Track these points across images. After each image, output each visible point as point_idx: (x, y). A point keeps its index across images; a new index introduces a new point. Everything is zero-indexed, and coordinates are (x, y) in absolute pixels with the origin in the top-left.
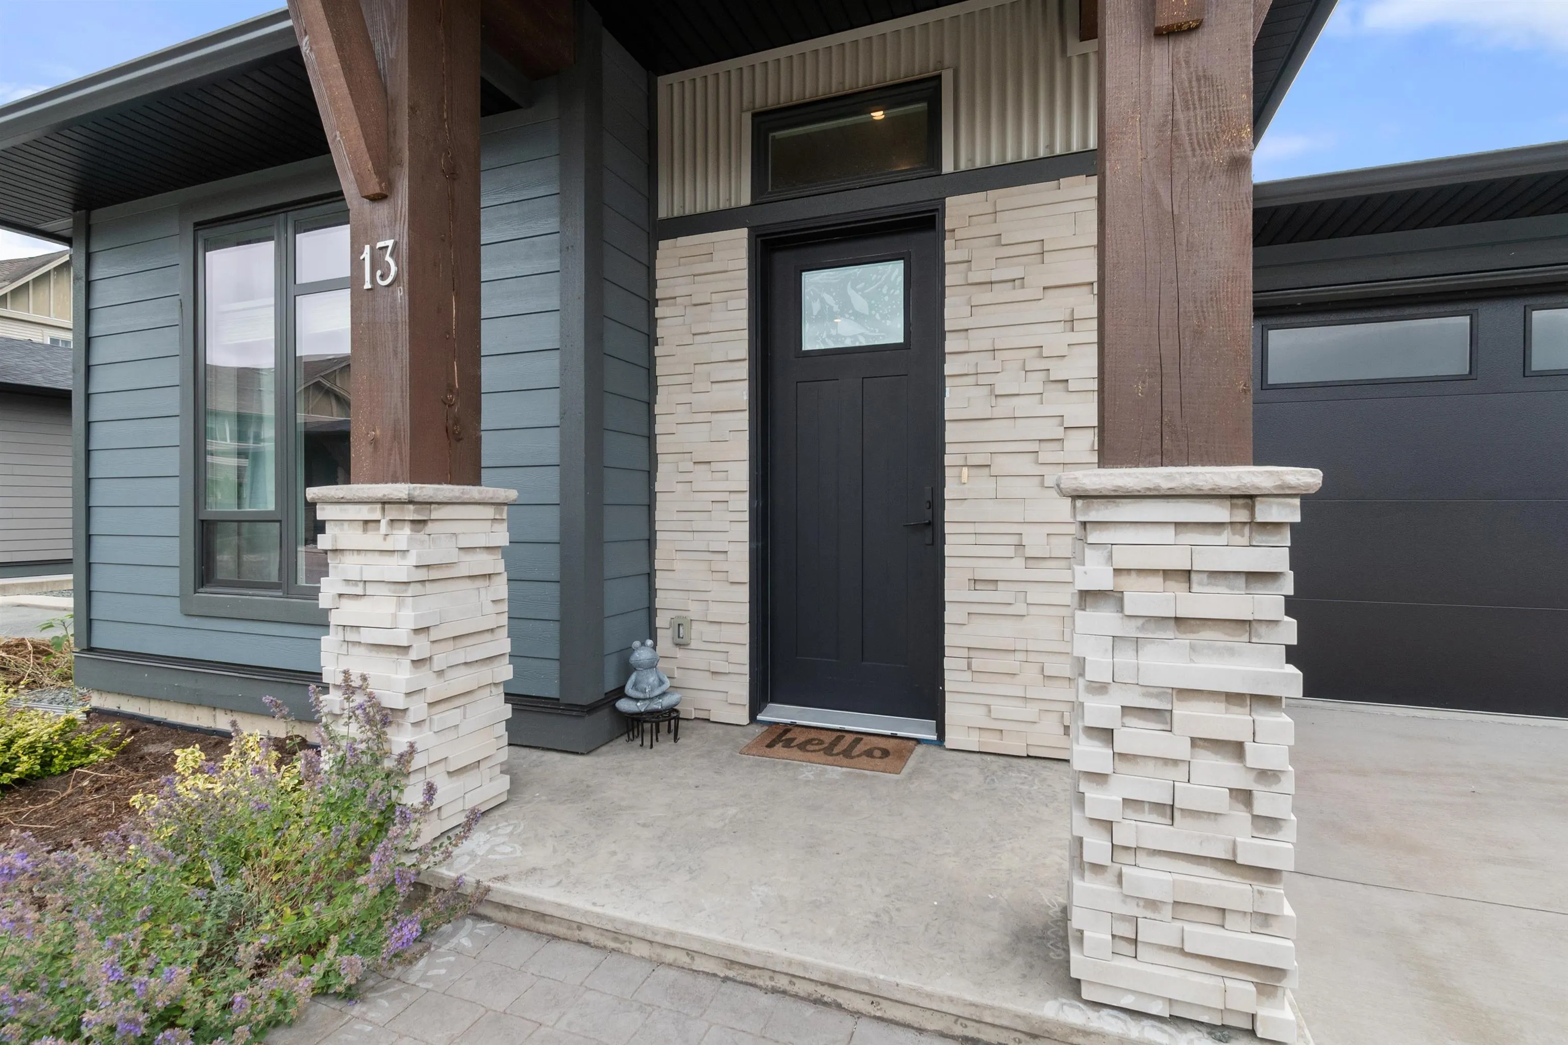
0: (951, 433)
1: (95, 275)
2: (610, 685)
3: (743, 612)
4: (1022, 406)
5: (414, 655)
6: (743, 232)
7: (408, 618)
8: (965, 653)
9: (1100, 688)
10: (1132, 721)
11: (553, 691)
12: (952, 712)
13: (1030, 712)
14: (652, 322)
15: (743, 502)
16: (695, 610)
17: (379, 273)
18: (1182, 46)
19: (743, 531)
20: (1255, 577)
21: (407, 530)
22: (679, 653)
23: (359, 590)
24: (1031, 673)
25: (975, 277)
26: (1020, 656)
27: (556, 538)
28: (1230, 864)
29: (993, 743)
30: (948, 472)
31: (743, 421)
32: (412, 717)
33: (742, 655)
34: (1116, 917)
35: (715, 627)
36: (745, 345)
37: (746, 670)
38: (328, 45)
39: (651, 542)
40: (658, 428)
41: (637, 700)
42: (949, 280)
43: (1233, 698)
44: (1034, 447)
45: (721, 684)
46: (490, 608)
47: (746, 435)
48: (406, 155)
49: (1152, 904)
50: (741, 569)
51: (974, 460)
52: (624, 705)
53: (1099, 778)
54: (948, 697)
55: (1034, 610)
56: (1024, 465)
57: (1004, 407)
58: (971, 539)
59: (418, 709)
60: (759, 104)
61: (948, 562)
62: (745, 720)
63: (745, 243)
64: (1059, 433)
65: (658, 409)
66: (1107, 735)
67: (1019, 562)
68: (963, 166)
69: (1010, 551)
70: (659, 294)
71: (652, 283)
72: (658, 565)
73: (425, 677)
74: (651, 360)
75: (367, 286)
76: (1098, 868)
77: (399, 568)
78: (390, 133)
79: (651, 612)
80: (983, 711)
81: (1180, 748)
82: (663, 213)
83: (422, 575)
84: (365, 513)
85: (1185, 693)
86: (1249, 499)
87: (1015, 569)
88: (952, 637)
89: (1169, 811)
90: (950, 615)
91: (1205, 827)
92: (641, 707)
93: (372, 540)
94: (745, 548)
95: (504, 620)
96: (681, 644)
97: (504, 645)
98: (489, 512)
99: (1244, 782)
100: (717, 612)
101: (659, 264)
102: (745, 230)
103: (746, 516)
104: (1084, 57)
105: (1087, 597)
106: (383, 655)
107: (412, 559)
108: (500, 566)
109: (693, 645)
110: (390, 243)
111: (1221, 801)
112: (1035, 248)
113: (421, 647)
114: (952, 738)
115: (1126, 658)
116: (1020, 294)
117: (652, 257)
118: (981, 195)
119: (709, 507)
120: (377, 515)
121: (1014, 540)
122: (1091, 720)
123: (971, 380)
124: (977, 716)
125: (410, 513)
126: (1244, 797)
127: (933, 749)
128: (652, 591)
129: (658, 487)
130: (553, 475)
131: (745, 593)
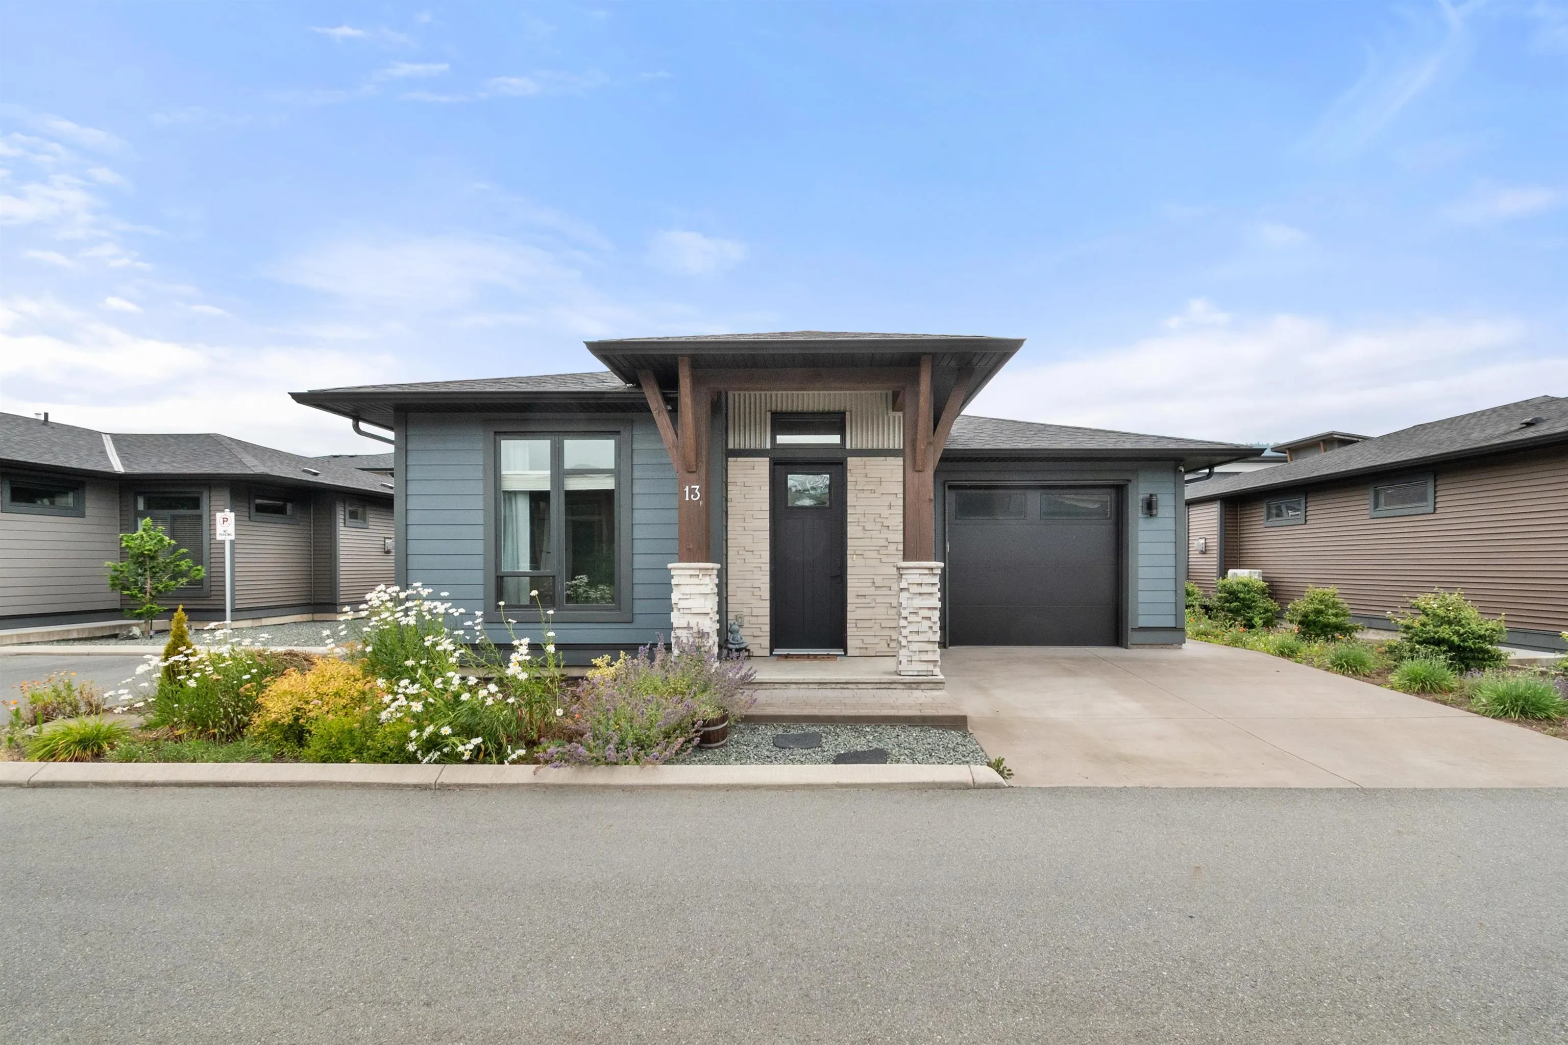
0: (850, 542)
3: (767, 611)
4: (875, 534)
5: (709, 616)
7: (709, 605)
8: (854, 621)
9: (905, 608)
10: (911, 615)
12: (850, 642)
13: (877, 640)
14: (726, 491)
15: (767, 567)
16: (746, 611)
17: (692, 496)
18: (920, 473)
19: (767, 579)
20: (933, 584)
21: (707, 578)
23: (688, 597)
24: (877, 627)
25: (858, 487)
26: (873, 621)
28: (929, 642)
29: (864, 652)
30: (848, 556)
31: (767, 535)
32: (710, 635)
33: (767, 629)
34: (908, 656)
35: (755, 618)
36: (768, 506)
37: (769, 634)
39: (727, 584)
40: (730, 537)
41: (735, 644)
42: (849, 487)
43: (929, 608)
44: (878, 548)
45: (758, 641)
47: (768, 541)
49: (915, 652)
50: (766, 594)
51: (857, 552)
53: (905, 627)
54: (848, 638)
55: (878, 605)
56: (875, 554)
57: (868, 534)
58: (857, 581)
60: (774, 408)
61: (848, 589)
62: (768, 654)
63: (768, 464)
64: (886, 544)
66: (906, 618)
67: (873, 589)
68: (853, 447)
69: (870, 585)
70: (729, 480)
71: (726, 475)
72: (729, 593)
75: (687, 499)
76: (905, 646)
77: (704, 590)
80: (861, 641)
81: (919, 619)
82: (731, 446)
83: (711, 592)
84: (692, 572)
85: (921, 608)
86: (932, 569)
87: (872, 591)
88: (850, 616)
89: (917, 632)
90: (849, 608)
91: (923, 635)
93: (695, 580)
94: (768, 586)
98: (715, 572)
99: (931, 625)
100: (756, 612)
101: (729, 467)
102: (768, 459)
103: (768, 572)
104: (894, 418)
105: (902, 590)
106: (699, 616)
107: (709, 586)
109: (745, 626)
110: (698, 487)
111: (927, 629)
112: (878, 479)
113: (711, 614)
114: (850, 652)
115: (910, 602)
116: (872, 495)
117: (726, 464)
118: (860, 459)
119: (752, 569)
120: (698, 573)
121: (871, 581)
122: (903, 616)
123: (856, 524)
124: (859, 643)
125: (708, 572)
126: (931, 628)
127: (843, 658)
128: (728, 605)
129: (729, 561)
131: (767, 604)
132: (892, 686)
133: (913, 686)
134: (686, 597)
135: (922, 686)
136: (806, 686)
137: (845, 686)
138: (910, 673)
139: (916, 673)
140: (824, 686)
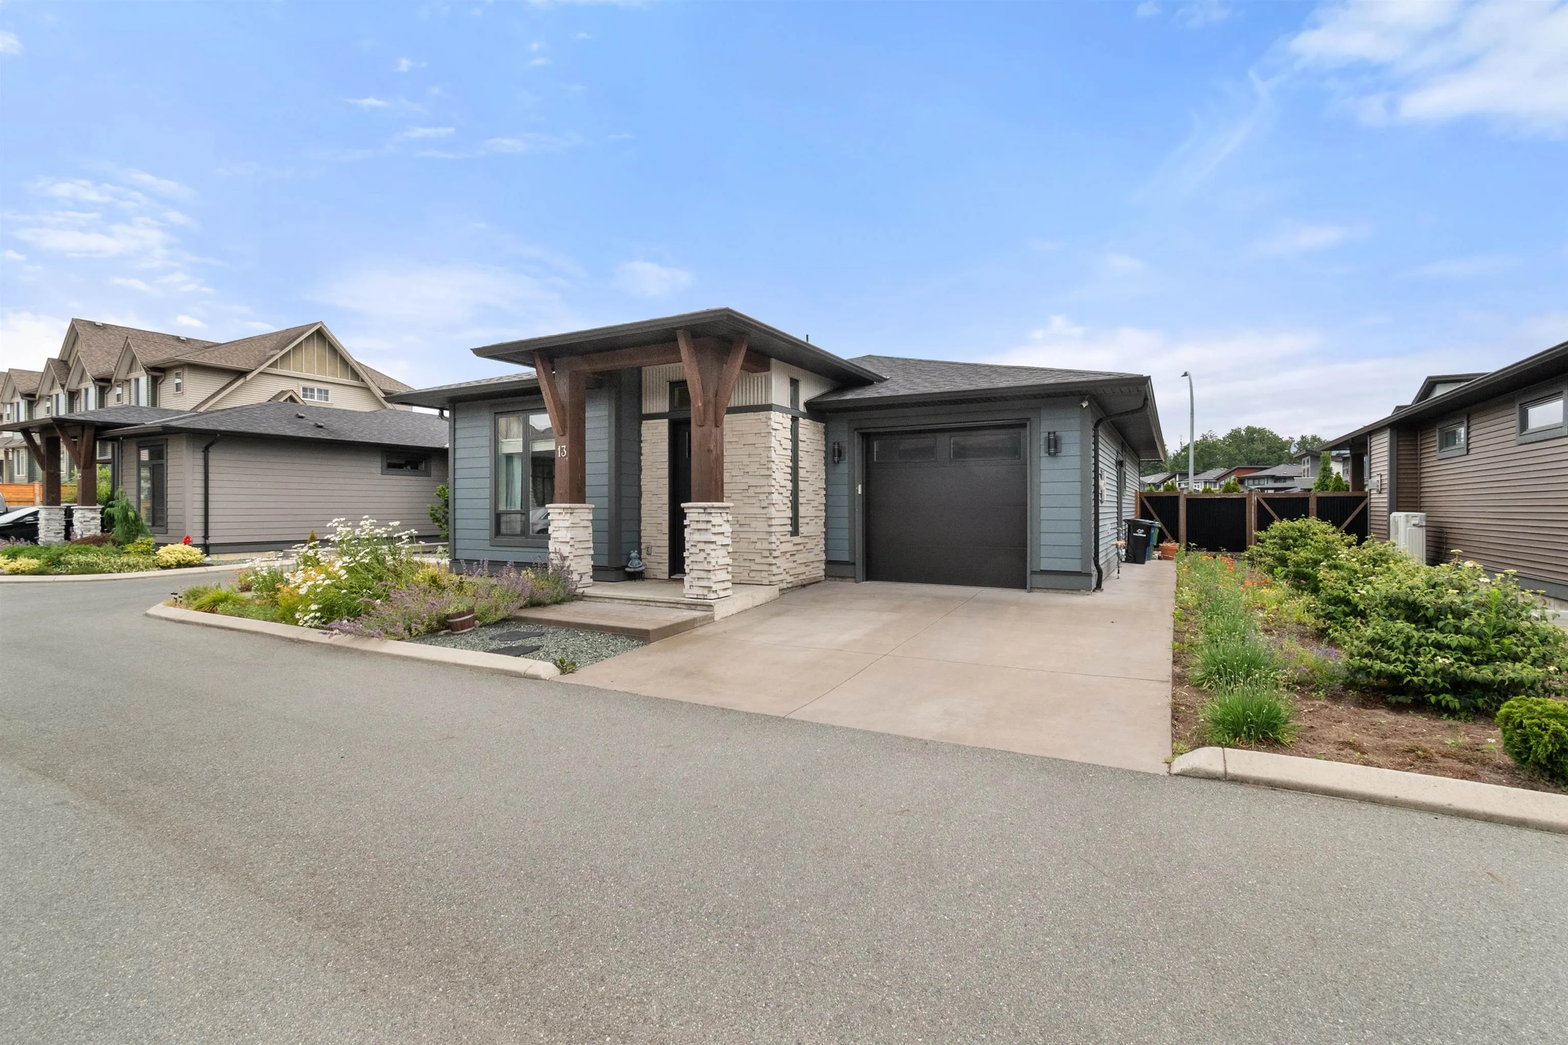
1: (457, 426)
2: (624, 564)
3: (667, 543)
5: (570, 544)
6: (667, 420)
7: (569, 536)
9: (690, 542)
10: (692, 547)
11: (606, 564)
13: (741, 570)
14: (640, 448)
15: (666, 507)
16: (653, 543)
17: (562, 454)
19: (667, 517)
20: (707, 522)
21: (569, 515)
22: (648, 557)
27: (607, 518)
31: (666, 481)
32: (570, 558)
33: (666, 557)
34: (690, 582)
35: (658, 548)
36: (667, 457)
37: (667, 561)
38: (545, 382)
39: (640, 521)
40: (642, 483)
41: (632, 568)
43: (705, 542)
45: (661, 566)
46: (588, 535)
47: (668, 486)
48: (568, 426)
49: (694, 578)
50: (666, 529)
52: (627, 569)
53: (688, 557)
59: (571, 557)
60: (670, 379)
62: (667, 578)
63: (667, 424)
65: (642, 477)
66: (689, 550)
67: (738, 526)
69: (736, 523)
70: (642, 439)
71: (640, 435)
72: (642, 528)
73: (573, 550)
74: (640, 461)
75: (559, 456)
76: (688, 573)
77: (567, 524)
78: (565, 420)
79: (640, 544)
82: (643, 412)
83: (572, 525)
84: (559, 511)
85: (699, 542)
86: (705, 508)
89: (696, 562)
91: (701, 564)
92: (632, 570)
93: (561, 517)
94: (667, 523)
95: (591, 539)
96: (649, 554)
97: (591, 545)
98: (587, 511)
99: (706, 556)
100: (659, 543)
101: (642, 429)
103: (667, 512)
106: (563, 544)
107: (570, 522)
108: (590, 525)
109: (652, 554)
110: (565, 446)
111: (703, 560)
112: (741, 433)
113: (572, 542)
115: (691, 536)
117: (640, 426)
118: (730, 415)
119: (657, 509)
120: (562, 511)
122: (689, 548)
125: (570, 511)
126: (706, 558)
128: (640, 537)
129: (642, 502)
130: (606, 499)
131: (667, 537)
132: (679, 606)
133: (693, 607)
134: (558, 529)
135: (699, 608)
136: (623, 601)
137: (648, 603)
138: (691, 596)
139: (695, 597)
140: (635, 602)
